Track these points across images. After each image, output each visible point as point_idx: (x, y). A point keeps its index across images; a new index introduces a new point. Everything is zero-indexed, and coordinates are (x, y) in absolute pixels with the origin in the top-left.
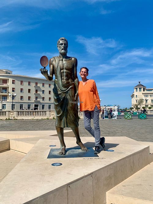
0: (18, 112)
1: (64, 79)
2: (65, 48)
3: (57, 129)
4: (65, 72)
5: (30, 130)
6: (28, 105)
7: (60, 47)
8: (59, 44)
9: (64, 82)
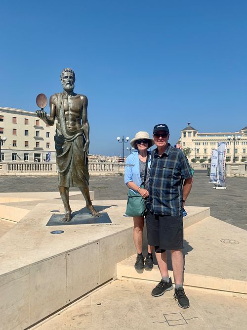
0: (10, 165)
1: (68, 124)
2: (71, 83)
3: (60, 189)
4: (71, 115)
5: (26, 191)
6: (25, 154)
7: (64, 81)
8: (63, 77)
9: (70, 128)
